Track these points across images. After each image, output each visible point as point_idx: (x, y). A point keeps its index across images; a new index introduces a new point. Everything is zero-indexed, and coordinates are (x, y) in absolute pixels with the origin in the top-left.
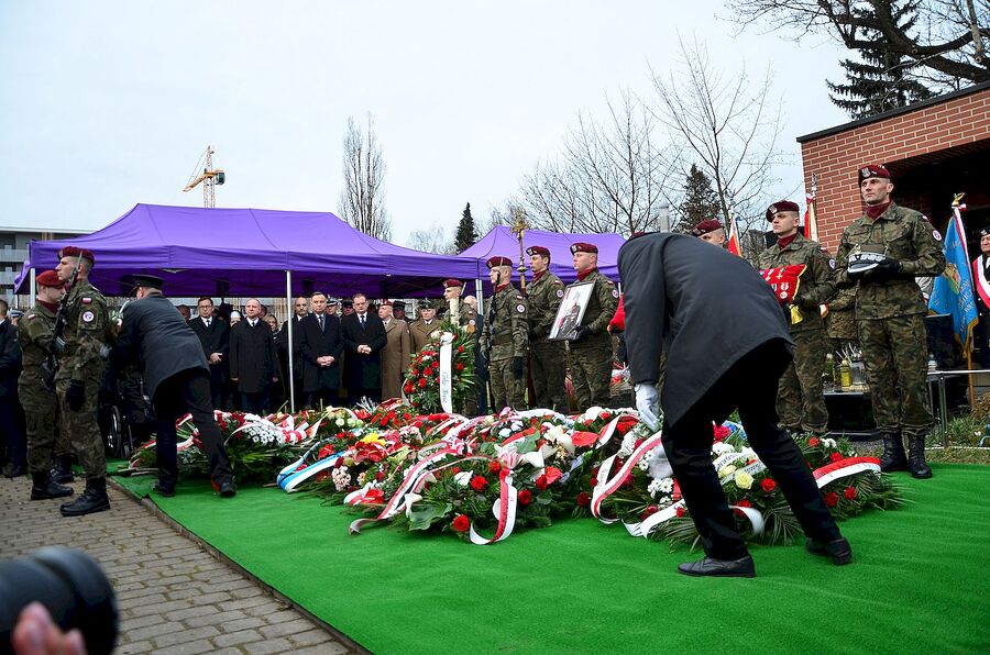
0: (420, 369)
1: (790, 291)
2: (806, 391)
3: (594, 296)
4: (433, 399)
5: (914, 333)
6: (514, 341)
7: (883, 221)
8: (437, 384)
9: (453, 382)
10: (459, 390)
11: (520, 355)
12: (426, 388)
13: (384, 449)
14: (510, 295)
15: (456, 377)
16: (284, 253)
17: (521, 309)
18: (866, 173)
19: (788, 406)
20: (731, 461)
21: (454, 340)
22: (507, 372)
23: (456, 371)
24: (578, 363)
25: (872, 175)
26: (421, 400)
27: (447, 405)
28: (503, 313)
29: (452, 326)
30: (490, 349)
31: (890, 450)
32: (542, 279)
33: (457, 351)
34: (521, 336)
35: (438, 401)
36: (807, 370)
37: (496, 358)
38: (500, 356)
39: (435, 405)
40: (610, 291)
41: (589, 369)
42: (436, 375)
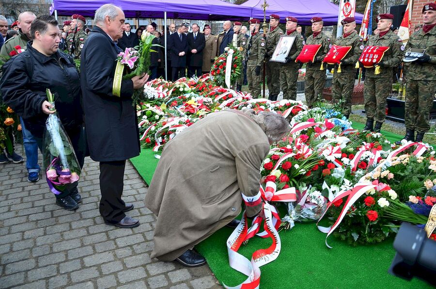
0: (218, 66)
1: (378, 59)
2: (378, 104)
3: (295, 43)
4: (222, 79)
5: (429, 89)
6: (258, 58)
7: (429, 35)
8: (225, 73)
9: (231, 73)
10: (233, 77)
11: (260, 65)
12: (220, 74)
13: (196, 107)
14: (258, 38)
15: (233, 71)
16: (163, 3)
17: (263, 44)
18: (427, 7)
19: (369, 108)
20: (330, 142)
21: (234, 53)
22: (254, 73)
23: (233, 68)
24: (284, 72)
25: (430, 9)
26: (217, 79)
27: (228, 82)
28: (254, 45)
29: (233, 47)
30: (247, 61)
31: (408, 136)
32: (274, 30)
33: (234, 59)
34: (261, 57)
35: (224, 80)
36: (380, 95)
37: (250, 66)
38: (252, 65)
39: (223, 82)
40: (302, 41)
41: (288, 75)
42: (224, 69)
